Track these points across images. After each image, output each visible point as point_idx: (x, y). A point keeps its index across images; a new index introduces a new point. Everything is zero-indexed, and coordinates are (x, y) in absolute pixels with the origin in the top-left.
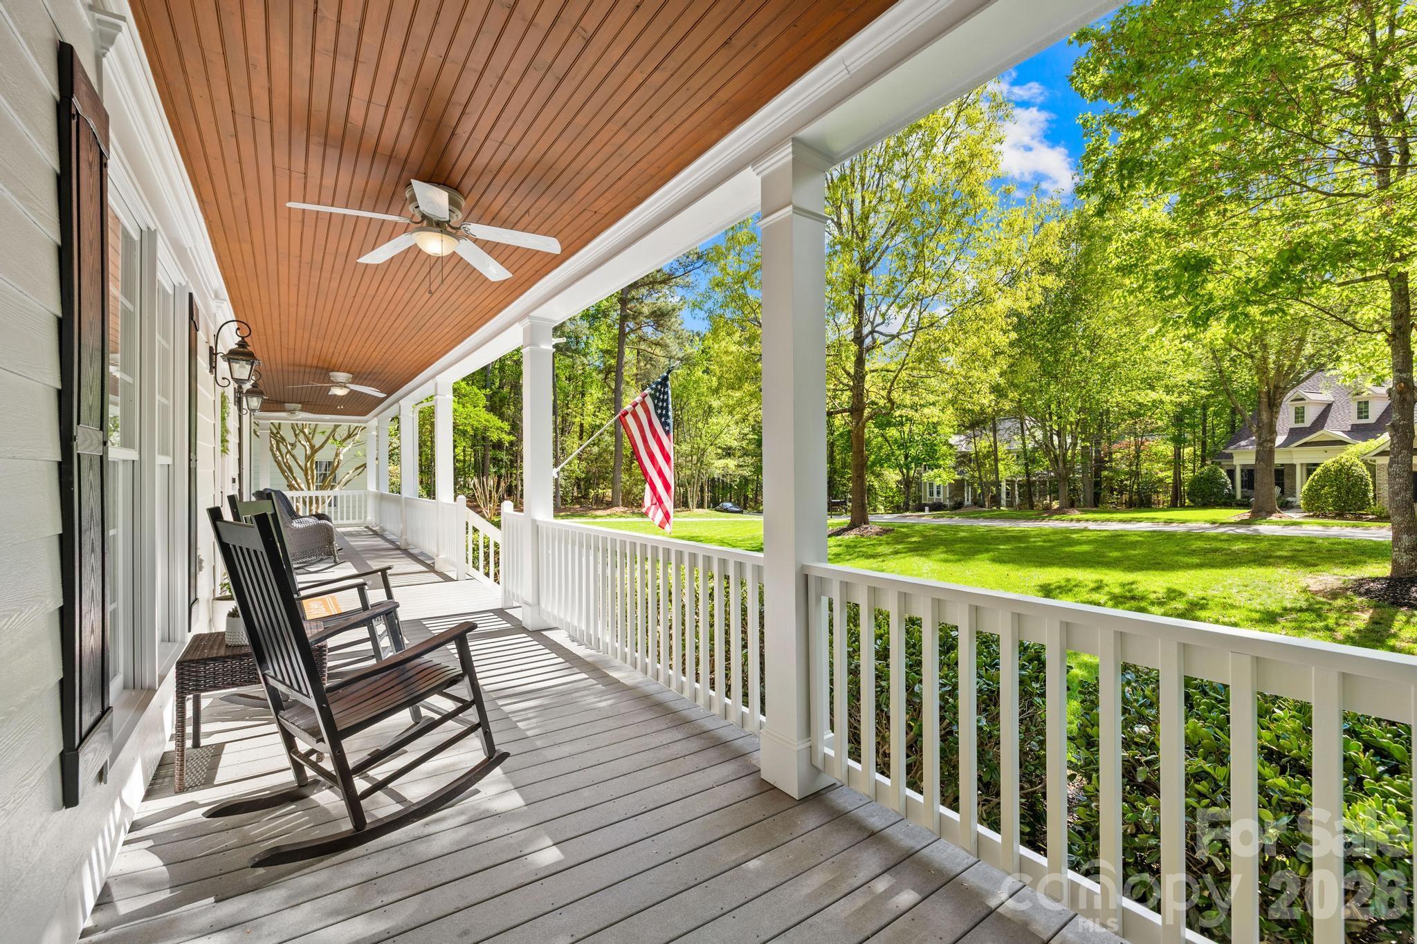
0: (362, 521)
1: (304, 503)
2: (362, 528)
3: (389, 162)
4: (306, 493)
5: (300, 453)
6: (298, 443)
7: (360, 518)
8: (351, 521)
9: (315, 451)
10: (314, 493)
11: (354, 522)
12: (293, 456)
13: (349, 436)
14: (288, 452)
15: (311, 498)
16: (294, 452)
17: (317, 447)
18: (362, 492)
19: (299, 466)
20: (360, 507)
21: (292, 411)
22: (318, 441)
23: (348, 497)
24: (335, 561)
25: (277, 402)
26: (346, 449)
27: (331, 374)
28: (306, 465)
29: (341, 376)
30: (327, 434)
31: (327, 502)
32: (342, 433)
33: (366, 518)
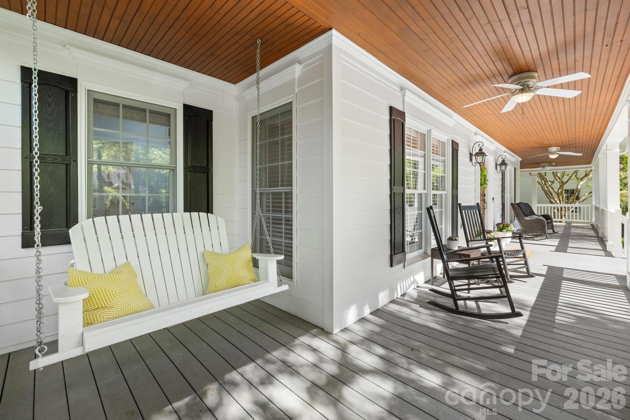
0: (589, 221)
1: (558, 210)
2: (589, 225)
3: (495, 77)
4: (559, 206)
5: (556, 186)
6: (555, 181)
7: (588, 219)
8: (582, 221)
9: (563, 184)
10: (563, 205)
11: (584, 221)
12: (552, 187)
13: (586, 175)
14: (549, 186)
15: (561, 208)
16: (552, 186)
17: (565, 182)
18: (589, 205)
19: (555, 192)
20: (588, 213)
21: (544, 167)
22: (565, 179)
23: (584, 208)
24: (546, 237)
25: (536, 163)
26: (583, 182)
27: (548, 149)
28: (558, 191)
29: (554, 149)
30: (570, 176)
31: (571, 210)
32: (581, 173)
33: (591, 219)
